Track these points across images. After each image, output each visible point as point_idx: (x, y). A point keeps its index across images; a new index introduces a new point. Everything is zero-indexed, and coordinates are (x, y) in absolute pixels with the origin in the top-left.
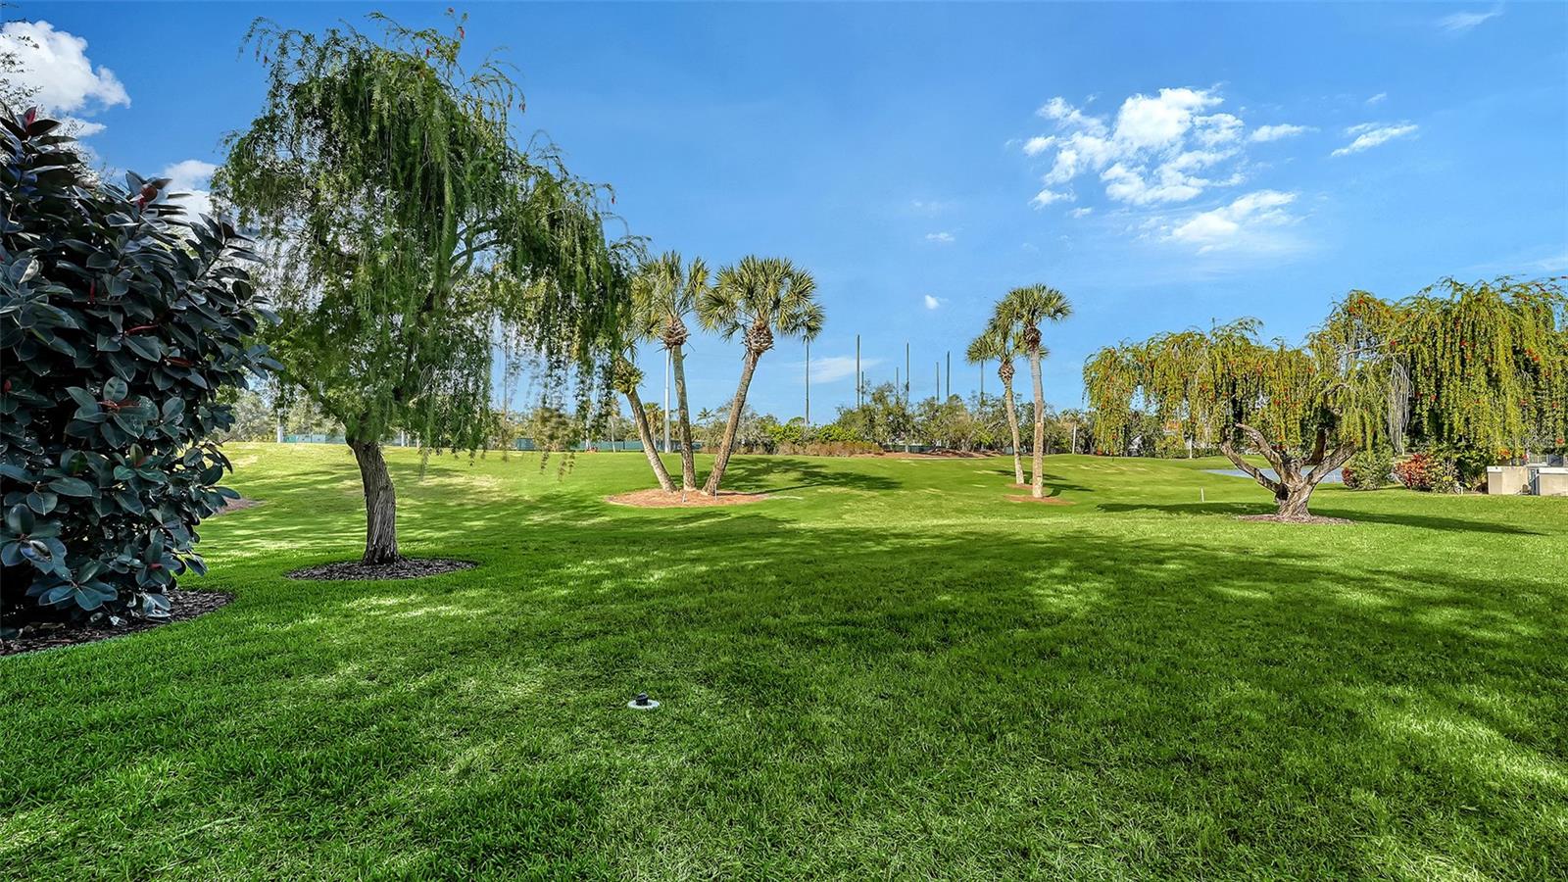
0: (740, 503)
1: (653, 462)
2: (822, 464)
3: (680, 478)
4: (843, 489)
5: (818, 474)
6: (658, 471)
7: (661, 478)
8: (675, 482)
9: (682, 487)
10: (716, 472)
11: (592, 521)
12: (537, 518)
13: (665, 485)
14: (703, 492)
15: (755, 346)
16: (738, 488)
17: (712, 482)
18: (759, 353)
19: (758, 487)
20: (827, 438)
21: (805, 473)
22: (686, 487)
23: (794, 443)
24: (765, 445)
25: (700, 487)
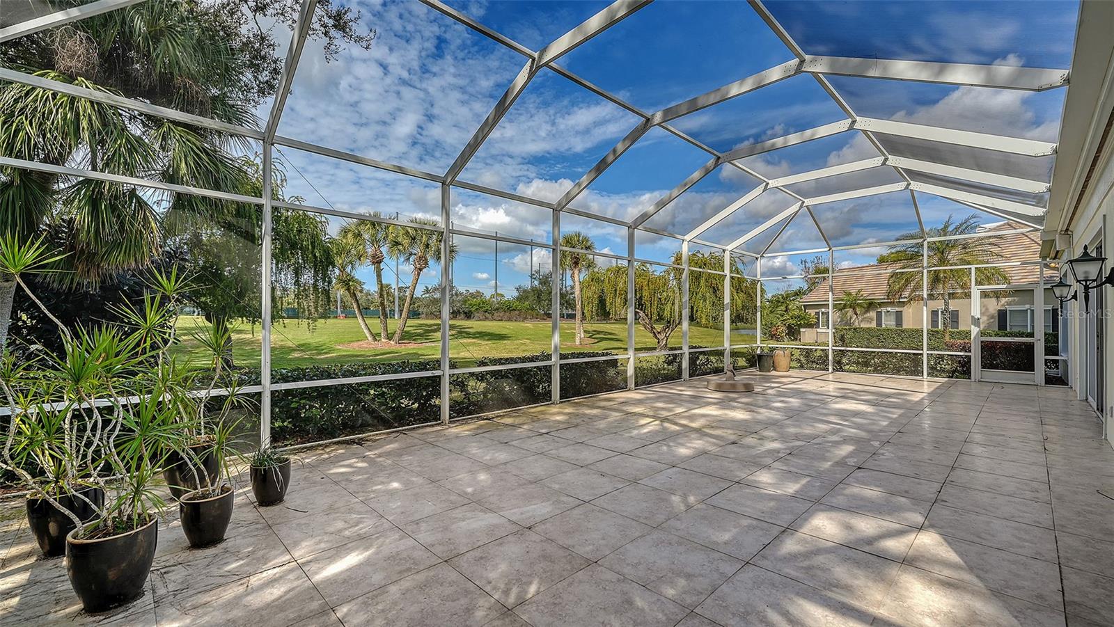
0: (411, 347)
1: (363, 326)
2: (471, 326)
3: (379, 335)
4: (474, 340)
5: (466, 332)
6: (366, 331)
7: (368, 335)
8: (375, 337)
9: (381, 340)
10: (398, 332)
11: (326, 356)
12: (296, 355)
13: (370, 339)
14: (392, 342)
15: (418, 266)
16: (414, 340)
17: (396, 337)
18: (421, 270)
19: (426, 339)
20: (508, 309)
21: (459, 332)
22: (382, 340)
23: (486, 312)
24: (465, 313)
25: (390, 340)
